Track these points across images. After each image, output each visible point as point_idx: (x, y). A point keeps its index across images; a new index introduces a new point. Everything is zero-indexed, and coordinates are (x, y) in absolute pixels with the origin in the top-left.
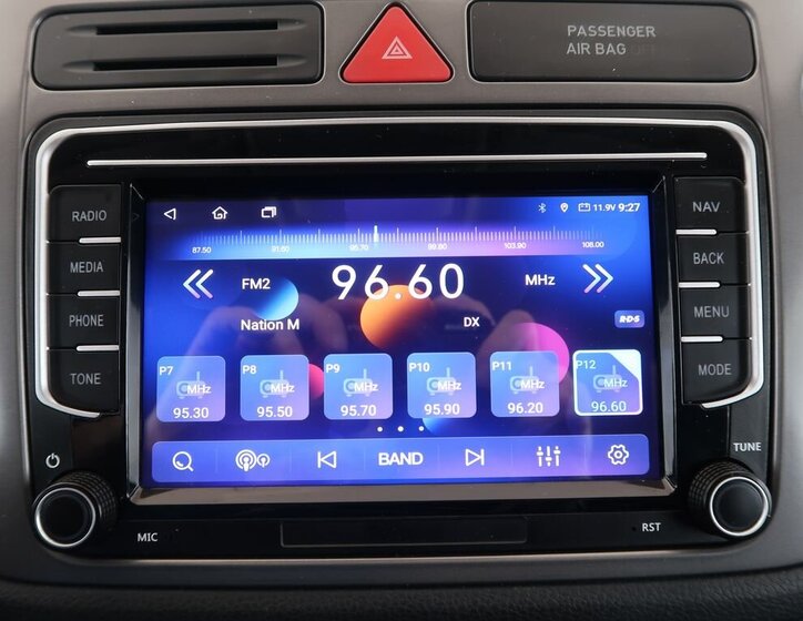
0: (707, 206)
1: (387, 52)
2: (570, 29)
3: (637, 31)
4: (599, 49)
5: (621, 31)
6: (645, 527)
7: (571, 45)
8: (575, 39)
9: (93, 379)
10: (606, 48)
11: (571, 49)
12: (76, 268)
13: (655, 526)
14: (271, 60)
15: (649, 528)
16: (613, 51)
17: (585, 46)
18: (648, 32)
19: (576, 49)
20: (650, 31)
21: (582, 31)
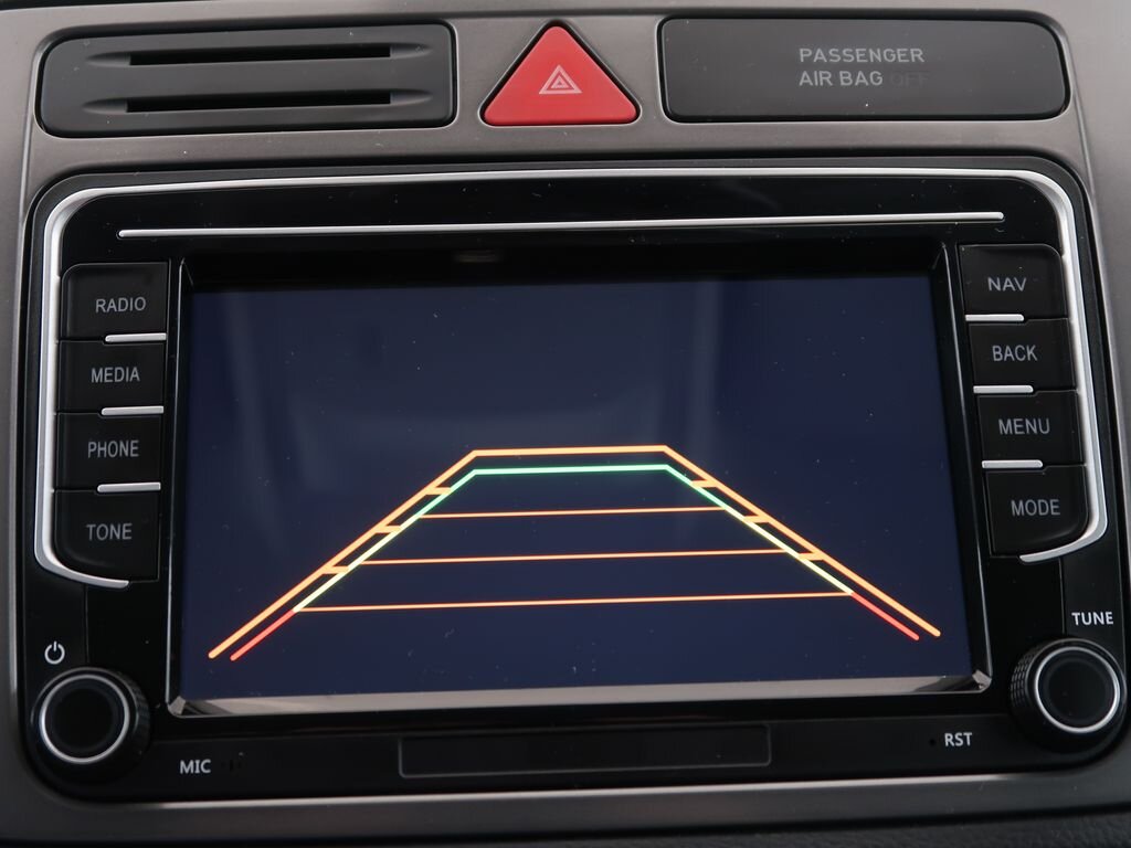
0: (1008, 284)
1: (546, 85)
2: (803, 54)
3: (899, 55)
4: (845, 78)
5: (875, 55)
6: (948, 739)
7: (805, 74)
8: (810, 66)
9: (120, 532)
10: (854, 78)
11: (805, 79)
12: (99, 376)
13: (964, 738)
14: (382, 97)
15: (954, 740)
16: (864, 81)
17: (825, 75)
18: (913, 56)
19: (813, 80)
20: (917, 54)
21: (819, 55)
